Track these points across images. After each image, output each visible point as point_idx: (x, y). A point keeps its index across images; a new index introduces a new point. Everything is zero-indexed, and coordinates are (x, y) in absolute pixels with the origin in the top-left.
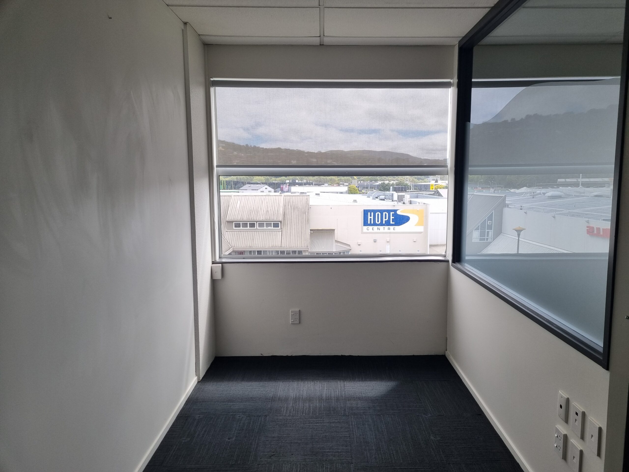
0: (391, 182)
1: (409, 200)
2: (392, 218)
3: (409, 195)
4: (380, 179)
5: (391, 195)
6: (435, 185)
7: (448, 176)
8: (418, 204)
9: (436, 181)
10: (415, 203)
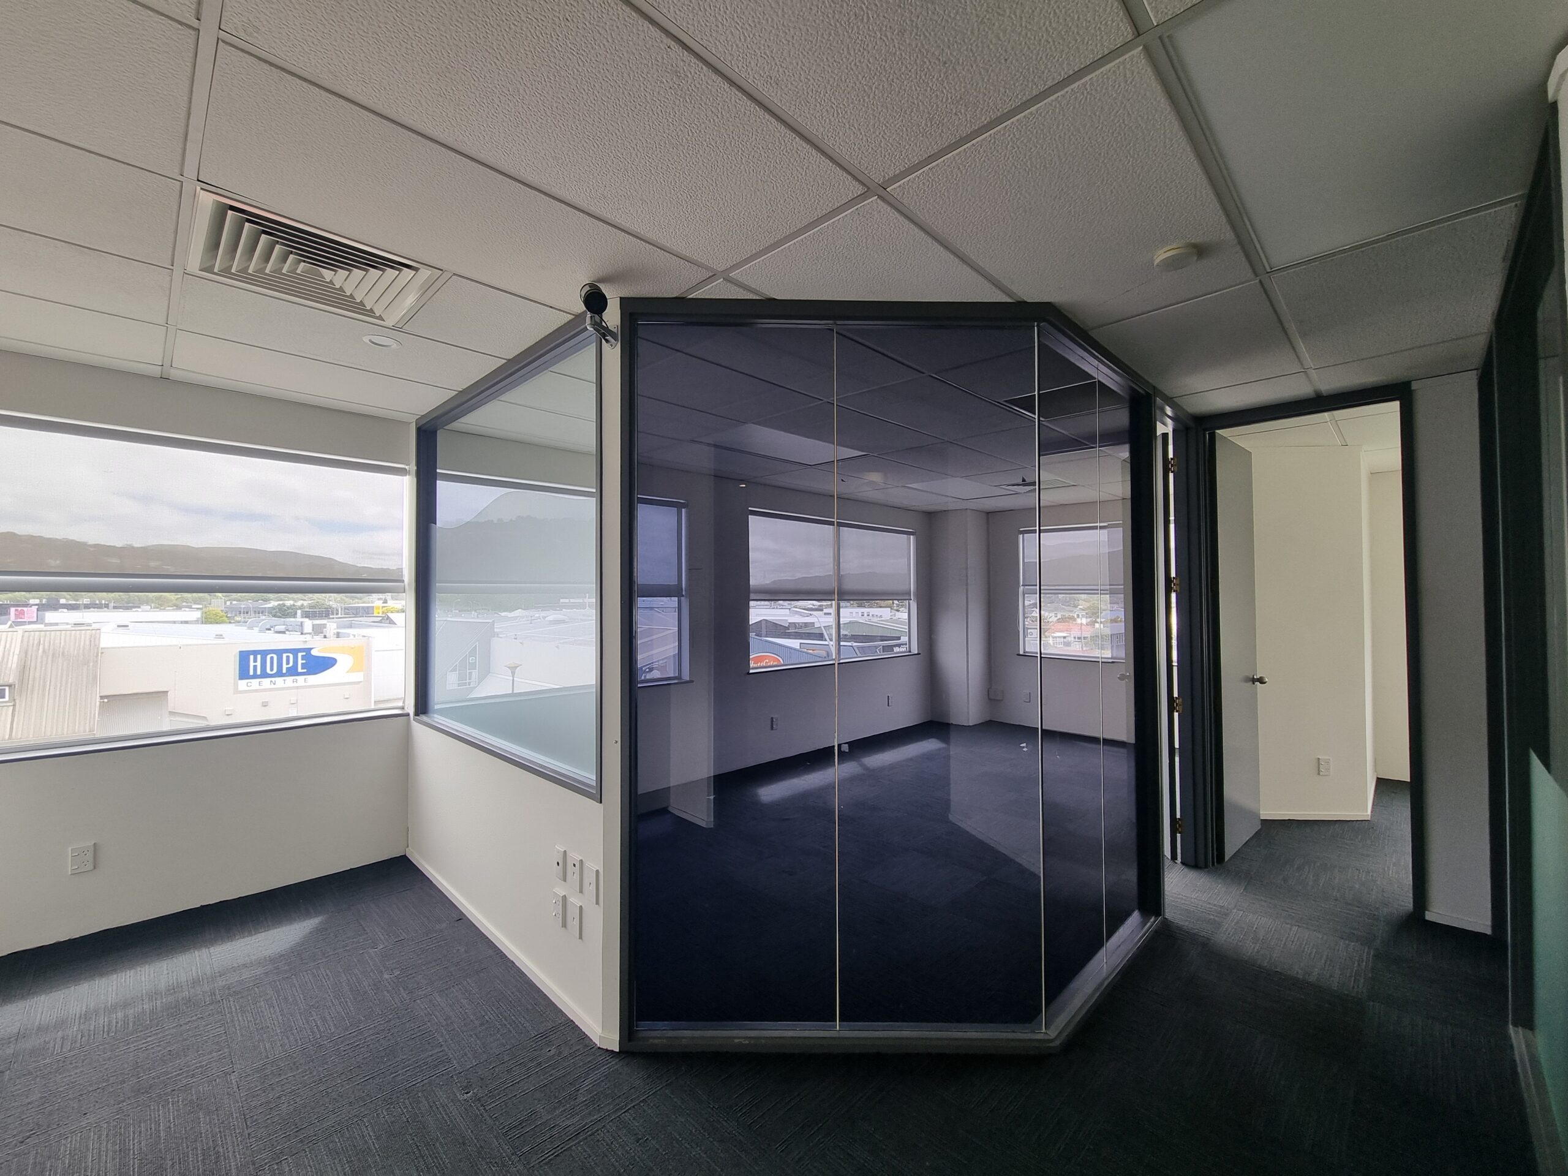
0: (299, 603)
1: (335, 631)
2: (300, 662)
3: (335, 624)
4: (276, 598)
5: (299, 624)
6: (383, 607)
7: (404, 594)
8: (352, 637)
9: (385, 602)
10: (348, 635)
